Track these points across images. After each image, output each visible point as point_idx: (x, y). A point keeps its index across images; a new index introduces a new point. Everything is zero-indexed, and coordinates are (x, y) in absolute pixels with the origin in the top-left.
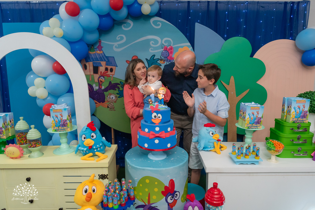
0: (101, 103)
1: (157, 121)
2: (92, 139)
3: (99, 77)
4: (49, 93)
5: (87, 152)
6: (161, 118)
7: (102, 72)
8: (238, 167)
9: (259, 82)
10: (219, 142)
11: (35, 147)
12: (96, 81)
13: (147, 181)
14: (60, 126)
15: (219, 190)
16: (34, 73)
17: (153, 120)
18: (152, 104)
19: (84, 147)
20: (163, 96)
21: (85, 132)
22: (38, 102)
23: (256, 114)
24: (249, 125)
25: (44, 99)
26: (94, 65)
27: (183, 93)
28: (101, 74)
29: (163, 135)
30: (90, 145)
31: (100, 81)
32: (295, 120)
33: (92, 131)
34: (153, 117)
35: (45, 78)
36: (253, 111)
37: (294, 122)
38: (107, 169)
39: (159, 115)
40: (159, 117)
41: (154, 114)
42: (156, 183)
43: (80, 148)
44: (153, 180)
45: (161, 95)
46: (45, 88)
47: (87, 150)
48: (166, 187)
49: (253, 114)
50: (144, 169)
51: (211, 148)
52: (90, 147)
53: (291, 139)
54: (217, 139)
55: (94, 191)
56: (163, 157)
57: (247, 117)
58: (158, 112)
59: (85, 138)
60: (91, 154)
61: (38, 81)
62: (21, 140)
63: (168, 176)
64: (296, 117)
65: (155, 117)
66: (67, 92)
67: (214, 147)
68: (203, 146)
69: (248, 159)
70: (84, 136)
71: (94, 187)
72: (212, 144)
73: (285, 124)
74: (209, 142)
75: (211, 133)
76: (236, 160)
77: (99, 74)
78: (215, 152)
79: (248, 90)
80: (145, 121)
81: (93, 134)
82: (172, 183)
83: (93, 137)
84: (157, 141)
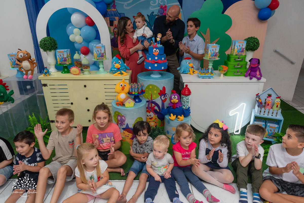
0: (116, 48)
1: (156, 54)
2: (119, 64)
3: (114, 29)
4: (83, 39)
5: (117, 71)
6: (158, 52)
7: (116, 25)
8: (201, 80)
9: (227, 33)
10: (193, 68)
11: (87, 68)
12: (112, 32)
13: (151, 87)
14: (100, 57)
15: (188, 89)
16: (72, 25)
17: (154, 53)
18: (153, 44)
19: (115, 68)
20: (160, 39)
21: (115, 60)
22: (76, 45)
23: (214, 50)
24: (210, 57)
25: (80, 44)
26: (110, 20)
27: (179, 43)
28: (115, 26)
29: (160, 62)
30: (119, 67)
31: (115, 31)
32: (237, 53)
33: (119, 60)
34: (154, 51)
35: (80, 29)
36: (213, 48)
37: (236, 55)
38: (128, 80)
39: (158, 50)
40: (157, 51)
41: (155, 49)
42: (155, 88)
43: (112, 69)
44: (154, 86)
45: (159, 38)
46: (80, 35)
47: (116, 70)
48: (161, 91)
49: (213, 50)
50: (149, 80)
51: (187, 72)
52: (119, 69)
53: (234, 65)
54: (191, 66)
55: (125, 86)
56: (160, 76)
57: (209, 52)
58: (157, 48)
59: (115, 63)
60: (119, 72)
61: (76, 30)
62: (78, 65)
63: (162, 84)
64: (237, 52)
65: (155, 51)
66: (95, 39)
67: (189, 71)
68: (182, 70)
69: (207, 75)
70: (114, 62)
71: (125, 84)
72: (188, 69)
73: (231, 56)
74: (186, 68)
75: (188, 62)
76: (200, 76)
77: (114, 26)
78: (190, 74)
79: (219, 38)
80: (149, 54)
81: (119, 61)
82: (164, 88)
83: (119, 63)
84: (156, 65)
